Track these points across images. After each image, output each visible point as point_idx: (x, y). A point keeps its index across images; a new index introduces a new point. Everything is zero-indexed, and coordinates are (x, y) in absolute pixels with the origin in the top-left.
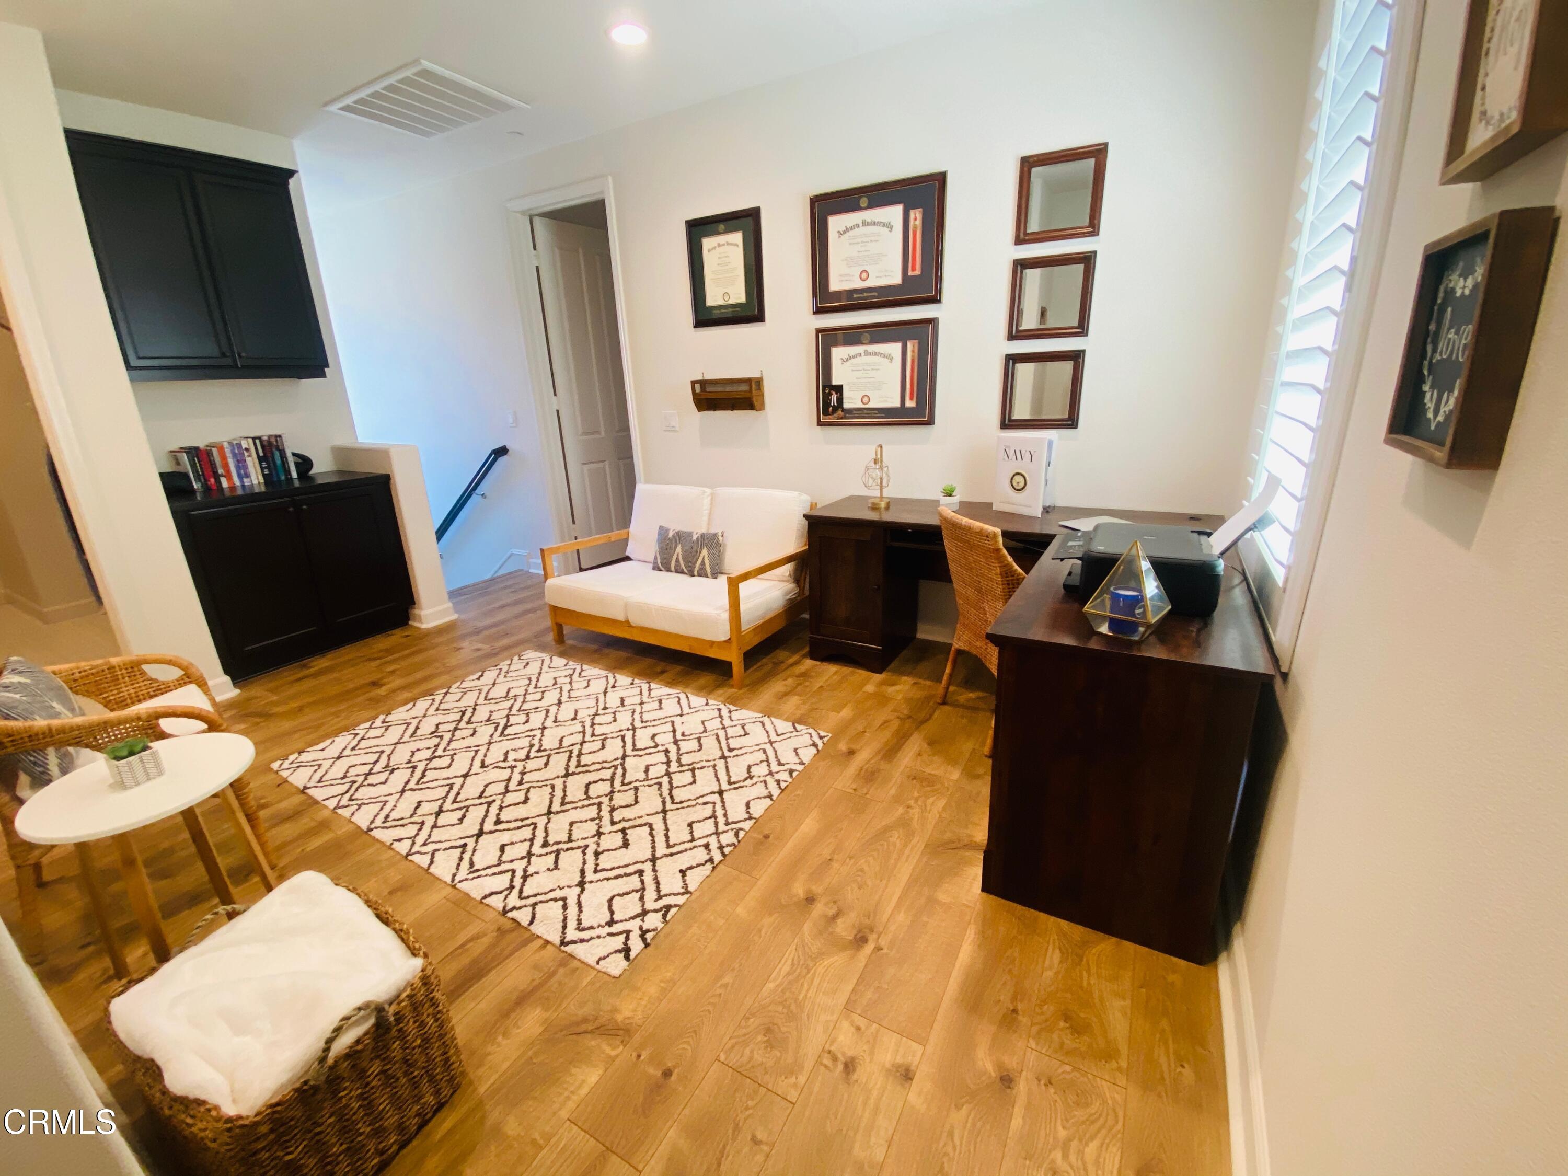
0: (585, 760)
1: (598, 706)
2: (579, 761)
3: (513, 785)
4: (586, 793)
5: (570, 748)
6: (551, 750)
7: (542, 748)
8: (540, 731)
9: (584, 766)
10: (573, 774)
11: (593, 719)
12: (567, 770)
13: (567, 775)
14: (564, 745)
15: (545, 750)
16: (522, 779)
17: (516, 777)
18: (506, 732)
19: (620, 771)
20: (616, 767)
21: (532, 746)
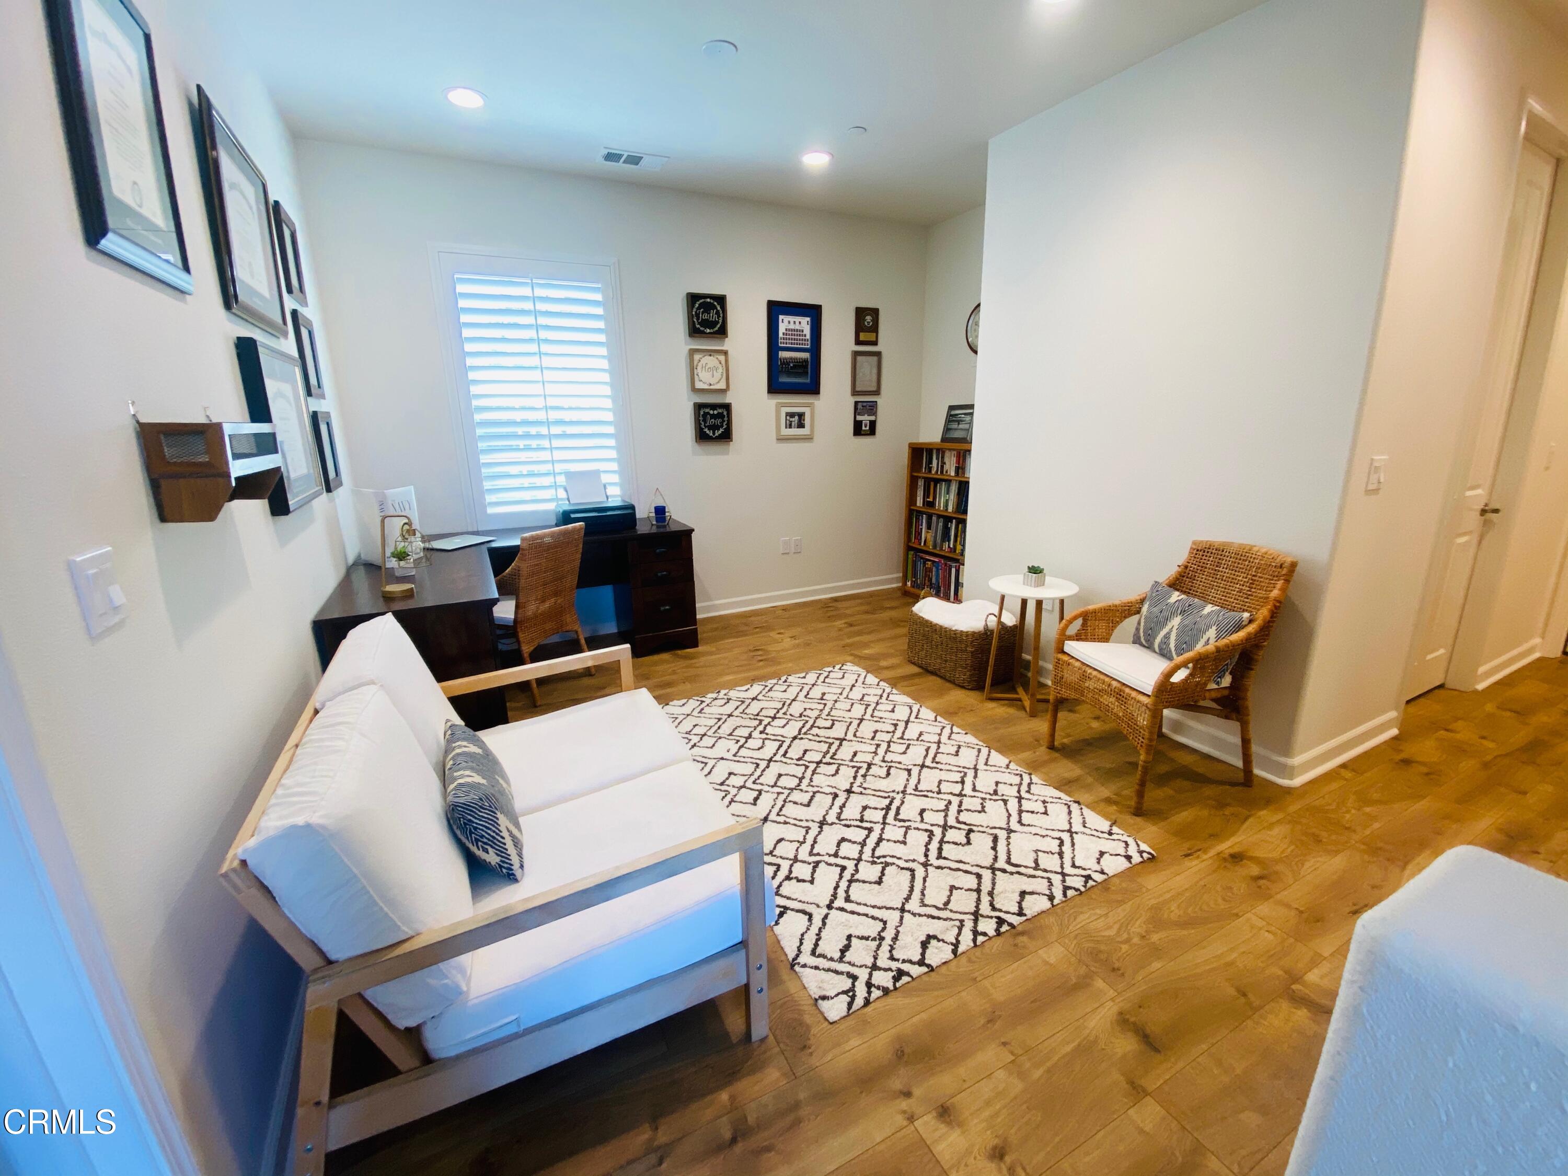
0: (824, 747)
1: (785, 801)
2: (829, 747)
3: (884, 746)
4: (833, 724)
5: (832, 761)
6: (848, 766)
7: (855, 769)
8: (853, 789)
9: (827, 742)
10: (837, 739)
11: (799, 785)
12: (841, 745)
13: (842, 740)
14: (837, 765)
15: (853, 767)
16: (876, 749)
17: (881, 751)
18: (887, 801)
19: (804, 730)
20: (805, 733)
21: (864, 776)
